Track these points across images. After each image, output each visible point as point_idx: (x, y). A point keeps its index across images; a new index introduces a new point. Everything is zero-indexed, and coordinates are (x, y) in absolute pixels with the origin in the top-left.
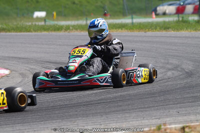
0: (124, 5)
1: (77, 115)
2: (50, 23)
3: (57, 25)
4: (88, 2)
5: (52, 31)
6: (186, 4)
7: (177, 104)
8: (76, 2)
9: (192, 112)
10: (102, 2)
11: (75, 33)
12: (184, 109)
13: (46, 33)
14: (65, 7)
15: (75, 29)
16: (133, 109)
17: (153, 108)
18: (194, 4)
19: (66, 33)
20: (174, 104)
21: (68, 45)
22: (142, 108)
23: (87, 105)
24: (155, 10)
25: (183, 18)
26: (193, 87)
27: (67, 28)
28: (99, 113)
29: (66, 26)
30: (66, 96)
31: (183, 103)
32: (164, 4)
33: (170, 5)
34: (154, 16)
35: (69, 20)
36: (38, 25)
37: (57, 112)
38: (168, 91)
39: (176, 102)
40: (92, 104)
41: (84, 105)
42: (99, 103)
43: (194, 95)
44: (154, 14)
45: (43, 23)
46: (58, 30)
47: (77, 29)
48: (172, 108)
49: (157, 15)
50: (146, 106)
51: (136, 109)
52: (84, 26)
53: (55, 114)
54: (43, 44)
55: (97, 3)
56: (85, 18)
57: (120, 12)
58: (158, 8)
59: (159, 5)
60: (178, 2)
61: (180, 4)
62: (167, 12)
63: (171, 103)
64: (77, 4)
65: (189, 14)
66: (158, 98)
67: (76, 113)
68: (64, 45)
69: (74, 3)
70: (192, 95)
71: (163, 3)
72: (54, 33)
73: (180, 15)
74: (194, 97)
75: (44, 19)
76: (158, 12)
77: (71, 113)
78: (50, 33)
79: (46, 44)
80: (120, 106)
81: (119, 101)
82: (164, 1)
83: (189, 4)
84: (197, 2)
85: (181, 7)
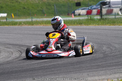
0: (55, 10)
1: (26, 76)
2: (10, 20)
3: (14, 21)
4: (33, 8)
5: (10, 25)
6: (93, 9)
7: (88, 69)
8: (26, 7)
9: (96, 74)
10: (41, 8)
11: (25, 26)
12: (91, 73)
13: (7, 26)
14: (19, 11)
16: (61, 73)
17: (73, 72)
18: (97, 9)
19: (20, 26)
20: (85, 70)
21: (21, 34)
22: (66, 72)
23: (32, 70)
24: (74, 13)
25: (90, 17)
26: (97, 59)
27: (20, 24)
28: (40, 75)
29: (19, 22)
30: (20, 65)
31: (91, 69)
32: (79, 9)
33: (83, 9)
34: (73, 16)
35: (21, 18)
36: (2, 21)
37: (14, 75)
38: (82, 62)
39: (87, 69)
40: (35, 70)
41: (31, 70)
42: (39, 69)
43: (97, 64)
44: (73, 15)
45: (5, 20)
46: (15, 25)
47: (26, 24)
48: (84, 72)
49: (75, 15)
50: (69, 71)
51: (62, 73)
52: (30, 22)
53: (13, 76)
54: (5, 33)
55: (38, 8)
56: (31, 18)
57: (52, 13)
58: (76, 11)
59: (76, 10)
60: (88, 8)
61: (89, 9)
62: (81, 13)
63: (84, 69)
64: (26, 9)
65: (94, 15)
66: (76, 66)
67: (26, 75)
68: (18, 34)
69: (24, 8)
70: (96, 64)
71: (78, 8)
72: (12, 26)
73: (89, 16)
74: (98, 65)
75: (6, 18)
76: (75, 14)
77: (23, 76)
78: (10, 26)
79: (7, 33)
80: (53, 71)
81: (52, 68)
82: (79, 7)
83: (94, 9)
84: (99, 8)
85: (89, 10)
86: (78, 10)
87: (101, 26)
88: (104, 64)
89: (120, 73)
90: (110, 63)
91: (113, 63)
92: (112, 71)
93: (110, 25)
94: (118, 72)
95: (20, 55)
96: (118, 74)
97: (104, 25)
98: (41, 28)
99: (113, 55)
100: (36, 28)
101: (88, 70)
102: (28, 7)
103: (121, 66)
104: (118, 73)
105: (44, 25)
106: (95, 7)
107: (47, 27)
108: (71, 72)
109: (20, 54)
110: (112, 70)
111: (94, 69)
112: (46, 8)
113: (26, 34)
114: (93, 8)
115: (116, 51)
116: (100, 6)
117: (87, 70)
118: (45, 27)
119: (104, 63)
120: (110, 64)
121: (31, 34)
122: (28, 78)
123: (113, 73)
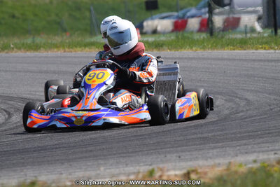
0: (91, 19)
1: (23, 163)
4: (36, 15)
6: (188, 17)
7: (179, 146)
8: (17, 14)
10: (57, 15)
12: (188, 153)
15: (16, 48)
17: (140, 153)
18: (200, 16)
19: (3, 54)
20: (172, 148)
21: (7, 71)
22: (123, 153)
23: (39, 150)
24: (141, 26)
25: (183, 35)
26: (202, 126)
28: (58, 160)
31: (187, 146)
32: (154, 17)
33: (164, 18)
39: (176, 145)
41: (34, 151)
43: (202, 136)
47: (20, 49)
48: (170, 152)
49: (143, 34)
50: (130, 150)
51: (115, 154)
55: (49, 16)
57: (86, 30)
58: (145, 24)
59: (146, 19)
60: (176, 14)
61: (178, 17)
63: (169, 146)
64: (18, 18)
66: (149, 140)
67: (22, 161)
69: (13, 16)
70: (199, 136)
71: (152, 15)
74: (203, 138)
76: (144, 30)
80: (91, 151)
82: (153, 12)
83: (193, 17)
84: (205, 13)
85: (180, 21)
86: (152, 19)
87: (210, 51)
88: (218, 135)
89: (259, 152)
90: (235, 133)
91: (240, 133)
92: (239, 150)
93: (234, 49)
94: (253, 150)
95: (7, 120)
96: (255, 154)
97: (217, 49)
98: (57, 57)
99: (242, 116)
100: (46, 57)
101: (179, 149)
102: (23, 14)
103: (261, 139)
104: (255, 152)
105: (67, 49)
106: (193, 11)
107: (73, 54)
108: (136, 152)
109: (7, 116)
110: (238, 148)
111: (195, 145)
112: (70, 15)
113: (20, 71)
114: (188, 14)
115: (248, 108)
116: (207, 9)
117: (176, 147)
118: (69, 54)
119: (219, 133)
120: (233, 136)
121: (31, 72)
122: (29, 167)
123: (241, 153)
